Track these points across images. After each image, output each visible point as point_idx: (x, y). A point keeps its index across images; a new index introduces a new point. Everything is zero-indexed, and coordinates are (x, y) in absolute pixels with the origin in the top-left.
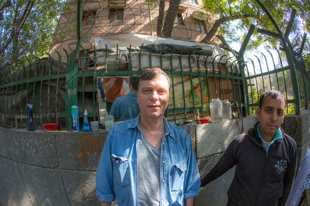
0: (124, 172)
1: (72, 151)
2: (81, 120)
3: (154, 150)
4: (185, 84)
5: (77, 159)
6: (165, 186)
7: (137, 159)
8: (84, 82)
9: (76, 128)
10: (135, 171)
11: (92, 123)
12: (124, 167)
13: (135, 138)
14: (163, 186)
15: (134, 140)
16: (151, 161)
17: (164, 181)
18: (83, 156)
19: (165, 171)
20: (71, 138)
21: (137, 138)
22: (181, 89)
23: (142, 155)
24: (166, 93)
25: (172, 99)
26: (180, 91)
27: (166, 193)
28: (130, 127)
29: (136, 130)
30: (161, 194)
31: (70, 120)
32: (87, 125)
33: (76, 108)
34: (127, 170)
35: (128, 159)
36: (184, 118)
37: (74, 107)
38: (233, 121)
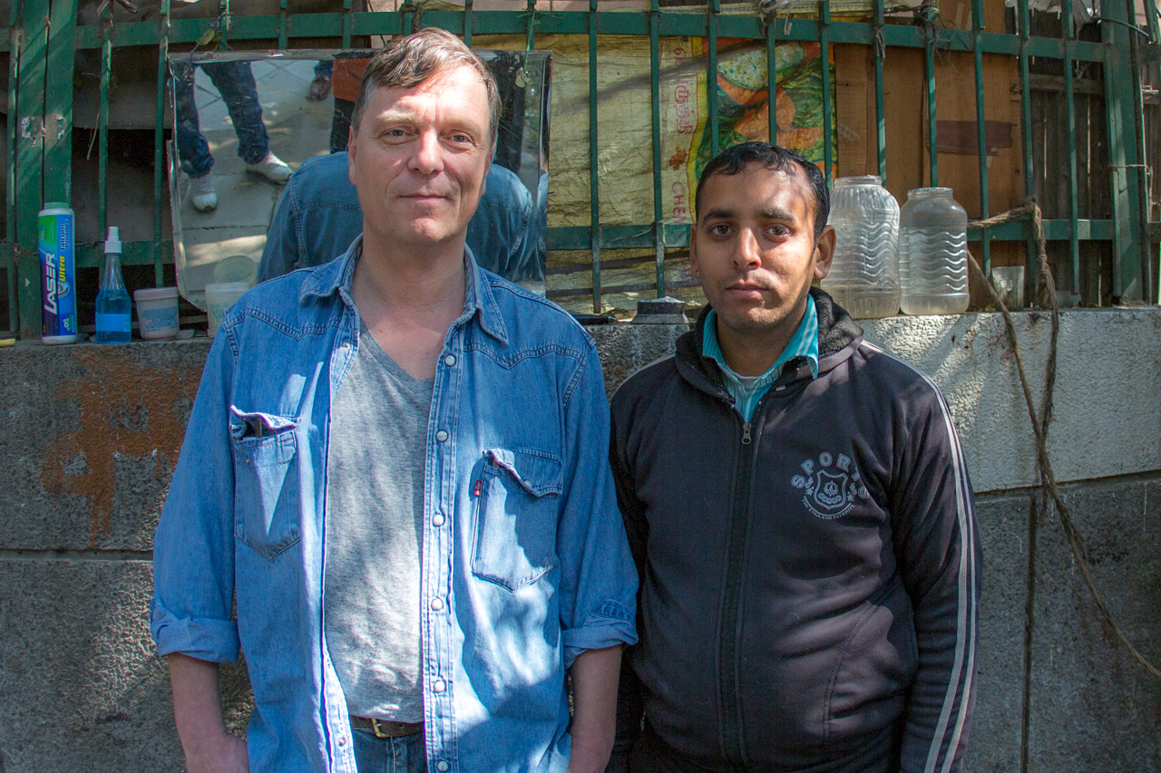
0: (276, 480)
1: (33, 445)
2: (87, 281)
3: (408, 390)
4: (669, 89)
5: (56, 490)
6: (444, 543)
7: (329, 421)
8: (106, 78)
9: (60, 324)
10: (321, 473)
11: (141, 294)
12: (276, 455)
13: (327, 338)
14: (434, 540)
15: (326, 346)
16: (391, 433)
17: (439, 519)
18: (91, 472)
19: (444, 475)
20: (31, 377)
21: (337, 340)
22: (644, 119)
23: (356, 410)
24: (474, 144)
25: (585, 177)
26: (637, 126)
27: (449, 579)
28: (312, 292)
29: (335, 306)
30: (425, 577)
31: (28, 282)
32: (117, 307)
33: (61, 217)
34: (289, 471)
35: (295, 421)
36: (655, 286)
37: (55, 211)
38: (972, 322)
